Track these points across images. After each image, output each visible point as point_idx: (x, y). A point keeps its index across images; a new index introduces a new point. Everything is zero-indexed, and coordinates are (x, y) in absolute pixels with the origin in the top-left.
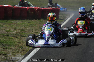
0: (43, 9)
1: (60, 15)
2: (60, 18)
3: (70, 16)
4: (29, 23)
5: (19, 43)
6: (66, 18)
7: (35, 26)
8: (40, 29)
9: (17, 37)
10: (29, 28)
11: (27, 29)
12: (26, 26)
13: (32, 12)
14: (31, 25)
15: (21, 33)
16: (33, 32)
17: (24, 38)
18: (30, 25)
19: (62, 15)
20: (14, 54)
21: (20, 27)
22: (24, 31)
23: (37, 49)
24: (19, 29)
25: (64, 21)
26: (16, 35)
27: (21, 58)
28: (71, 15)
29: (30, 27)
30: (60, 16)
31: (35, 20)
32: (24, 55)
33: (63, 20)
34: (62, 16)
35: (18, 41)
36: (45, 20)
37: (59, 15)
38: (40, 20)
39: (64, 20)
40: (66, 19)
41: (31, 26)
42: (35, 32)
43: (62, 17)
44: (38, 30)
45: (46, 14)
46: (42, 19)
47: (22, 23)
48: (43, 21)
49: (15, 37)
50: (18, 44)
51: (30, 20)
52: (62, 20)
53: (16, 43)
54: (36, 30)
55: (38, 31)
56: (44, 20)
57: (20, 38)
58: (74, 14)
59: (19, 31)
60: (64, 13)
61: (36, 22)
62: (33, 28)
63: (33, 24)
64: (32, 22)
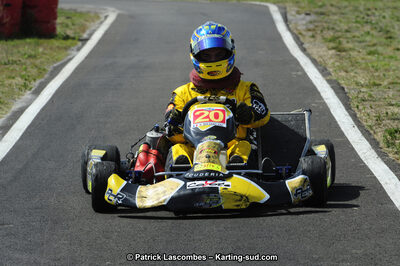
1: (59, 21)
2: (59, 30)
3: (102, 23)
6: (84, 31)
19: (68, 18)
25: (80, 44)
28: (106, 17)
30: (61, 24)
33: (74, 39)
34: (69, 22)
37: (55, 18)
39: (80, 40)
40: (85, 36)
43: (67, 26)
52: (69, 42)
58: (118, 12)
60: (75, 10)
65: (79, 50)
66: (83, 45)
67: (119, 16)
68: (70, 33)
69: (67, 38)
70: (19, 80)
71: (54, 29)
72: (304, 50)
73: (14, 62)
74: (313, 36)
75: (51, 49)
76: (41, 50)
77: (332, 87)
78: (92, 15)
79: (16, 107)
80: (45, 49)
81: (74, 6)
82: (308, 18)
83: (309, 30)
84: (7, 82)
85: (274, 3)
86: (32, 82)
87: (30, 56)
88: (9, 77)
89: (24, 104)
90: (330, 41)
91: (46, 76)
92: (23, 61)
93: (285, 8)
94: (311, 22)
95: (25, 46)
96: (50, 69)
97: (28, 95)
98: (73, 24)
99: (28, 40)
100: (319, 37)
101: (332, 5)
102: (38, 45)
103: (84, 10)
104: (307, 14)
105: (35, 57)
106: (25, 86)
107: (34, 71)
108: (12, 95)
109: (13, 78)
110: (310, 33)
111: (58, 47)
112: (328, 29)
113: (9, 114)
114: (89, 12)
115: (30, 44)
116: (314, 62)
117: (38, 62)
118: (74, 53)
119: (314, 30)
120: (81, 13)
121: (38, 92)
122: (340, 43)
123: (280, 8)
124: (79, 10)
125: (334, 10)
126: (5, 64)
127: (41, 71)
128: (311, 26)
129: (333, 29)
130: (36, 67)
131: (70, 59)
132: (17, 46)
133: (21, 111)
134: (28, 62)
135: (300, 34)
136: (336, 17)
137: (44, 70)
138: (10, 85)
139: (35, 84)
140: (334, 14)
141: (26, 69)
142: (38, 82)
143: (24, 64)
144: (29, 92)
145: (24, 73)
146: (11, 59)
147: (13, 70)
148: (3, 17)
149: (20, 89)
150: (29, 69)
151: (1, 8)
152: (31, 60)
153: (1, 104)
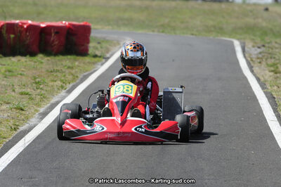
0: (43, 25)
1: (92, 45)
2: (91, 51)
4: (4, 65)
6: (107, 52)
7: (21, 74)
8: (34, 85)
10: (3, 80)
13: (12, 36)
14: (10, 71)
16: (14, 91)
18: (6, 71)
19: (99, 43)
23: (26, 141)
25: (104, 60)
29: (5, 77)
30: (93, 47)
31: (19, 57)
33: (100, 57)
34: (99, 46)
36: (49, 58)
37: (88, 42)
38: (35, 59)
39: (104, 58)
40: (108, 55)
41: (10, 74)
42: (20, 91)
43: (97, 48)
44: (30, 86)
45: (52, 39)
46: (40, 56)
48: (43, 61)
51: (7, 58)
52: (96, 59)
54: (24, 85)
55: (29, 90)
56: (46, 59)
60: (104, 38)
61: (25, 64)
62: (16, 81)
63: (15, 68)
64: (13, 63)
65: (102, 64)
66: (106, 61)
68: (98, 53)
69: (95, 56)
70: (59, 83)
71: (87, 50)
72: (252, 71)
73: (58, 71)
74: (260, 63)
75: (84, 63)
76: (77, 63)
77: (267, 97)
78: (115, 42)
79: (53, 100)
80: (80, 63)
81: (104, 35)
82: (259, 50)
83: (258, 58)
84: (51, 84)
85: (238, 39)
87: (69, 67)
88: (53, 81)
89: (60, 99)
90: (271, 66)
91: (77, 81)
92: (64, 70)
93: (244, 43)
94: (260, 53)
95: (66, 61)
96: (81, 77)
97: (63, 93)
98: (101, 48)
99: (69, 57)
100: (264, 63)
101: (276, 43)
102: (75, 60)
104: (259, 48)
105: (72, 68)
106: (62, 87)
107: (70, 77)
108: (52, 92)
110: (259, 60)
111: (89, 63)
112: (271, 58)
113: (49, 105)
114: (113, 40)
115: (70, 59)
116: (258, 79)
117: (73, 71)
118: (99, 66)
119: (261, 58)
121: (70, 91)
122: (277, 68)
123: (241, 43)
124: (107, 38)
125: (277, 46)
126: (51, 72)
127: (74, 78)
128: (260, 56)
129: (274, 58)
130: (72, 74)
131: (95, 71)
134: (67, 71)
135: (252, 60)
136: (277, 50)
137: (77, 77)
138: (52, 86)
139: (69, 86)
140: (276, 48)
141: (65, 76)
142: (71, 85)
143: (64, 72)
144: (64, 91)
145: (63, 78)
146: (55, 69)
147: (55, 76)
148: (53, 41)
149: (59, 89)
150: (67, 76)
151: (53, 35)
152: (70, 70)
153: (43, 98)
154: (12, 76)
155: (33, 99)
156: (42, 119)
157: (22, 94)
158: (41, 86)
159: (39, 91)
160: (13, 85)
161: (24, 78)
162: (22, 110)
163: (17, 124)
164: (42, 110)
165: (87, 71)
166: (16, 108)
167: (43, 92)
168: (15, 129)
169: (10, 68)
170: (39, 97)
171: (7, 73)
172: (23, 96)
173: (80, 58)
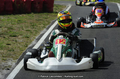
1: (54, 8)
2: (54, 10)
3: (67, 8)
4: (17, 18)
5: (8, 44)
7: (25, 22)
8: (32, 26)
9: (4, 37)
10: (17, 25)
11: (15, 27)
12: (13, 23)
13: (19, 5)
14: (20, 21)
15: (8, 32)
16: (23, 29)
17: (13, 38)
18: (18, 21)
20: (5, 58)
21: (5, 24)
22: (12, 29)
24: (5, 27)
26: (2, 34)
27: (14, 64)
28: (68, 7)
29: (18, 23)
31: (23, 15)
32: (17, 60)
34: (57, 8)
35: (6, 42)
38: (30, 15)
41: (20, 22)
42: (26, 29)
44: (30, 27)
46: (32, 13)
47: (8, 19)
48: (33, 16)
49: (2, 37)
50: (7, 46)
51: (17, 15)
53: (4, 45)
54: (27, 27)
55: (30, 29)
56: (35, 15)
57: (8, 38)
58: (72, 5)
59: (6, 29)
60: (59, 5)
61: (25, 17)
62: (23, 25)
63: (22, 19)
64: (21, 17)
67: (72, 6)
69: (56, 13)
70: (42, 25)
71: (53, 10)
73: (41, 20)
75: (52, 16)
76: (49, 16)
78: (64, 6)
79: (41, 33)
85: (119, 3)
86: (46, 26)
87: (45, 18)
88: (39, 24)
89: (44, 32)
91: (50, 24)
95: (44, 15)
96: (51, 22)
97: (45, 30)
99: (45, 13)
102: (48, 15)
103: (62, 5)
105: (47, 18)
106: (44, 27)
107: (47, 23)
108: (40, 30)
109: (41, 25)
111: (54, 16)
113: (39, 35)
114: (63, 5)
117: (48, 20)
120: (60, 5)
121: (48, 29)
124: (60, 4)
126: (38, 20)
127: (49, 23)
132: (42, 15)
133: (43, 34)
134: (45, 20)
137: (50, 22)
138: (40, 27)
142: (48, 26)
143: (44, 20)
144: (45, 29)
145: (44, 23)
146: (40, 19)
147: (40, 22)
148: (37, 7)
149: (43, 28)
150: (45, 22)
151: (37, 4)
152: (46, 19)
153: (37, 32)
154: (21, 23)
155: (32, 33)
156: (38, 41)
157: (27, 31)
158: (35, 27)
159: (34, 29)
160: (23, 27)
161: (26, 24)
162: (28, 38)
163: (27, 44)
164: (37, 37)
165: (54, 19)
166: (26, 37)
167: (36, 29)
168: (27, 46)
169: (19, 19)
170: (35, 32)
171: (19, 22)
172: (28, 32)
173: (50, 14)
